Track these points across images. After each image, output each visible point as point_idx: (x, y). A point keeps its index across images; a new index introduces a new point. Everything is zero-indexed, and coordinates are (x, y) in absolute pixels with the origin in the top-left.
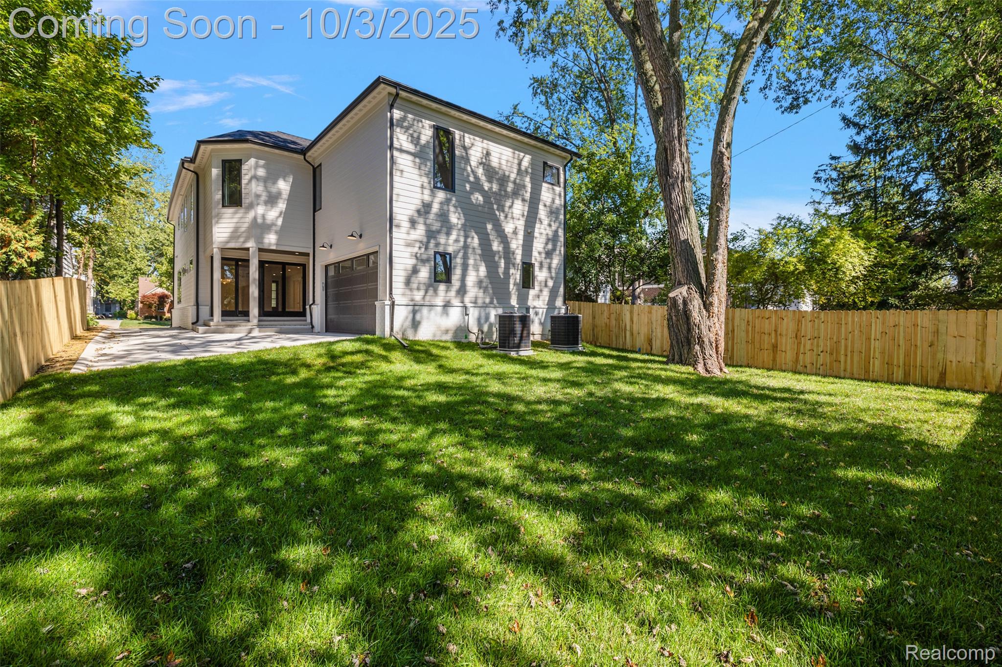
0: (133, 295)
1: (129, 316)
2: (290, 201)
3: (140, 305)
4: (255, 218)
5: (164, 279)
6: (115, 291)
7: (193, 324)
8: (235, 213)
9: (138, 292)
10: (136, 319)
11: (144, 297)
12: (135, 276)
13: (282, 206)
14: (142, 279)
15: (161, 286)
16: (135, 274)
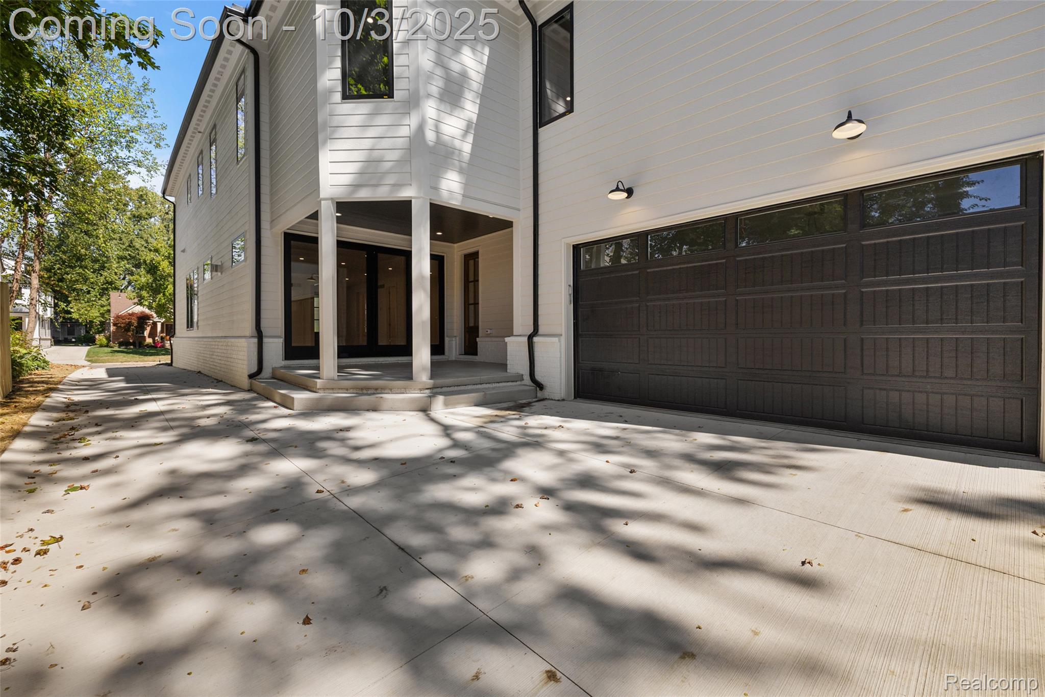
0: (102, 315)
1: (98, 342)
2: (486, 98)
3: (112, 328)
4: (421, 129)
5: (144, 293)
6: (78, 310)
7: (251, 376)
8: (374, 114)
9: (109, 311)
10: (107, 346)
11: (118, 317)
12: (104, 292)
13: (471, 108)
14: (114, 294)
15: (141, 304)
16: (103, 289)
